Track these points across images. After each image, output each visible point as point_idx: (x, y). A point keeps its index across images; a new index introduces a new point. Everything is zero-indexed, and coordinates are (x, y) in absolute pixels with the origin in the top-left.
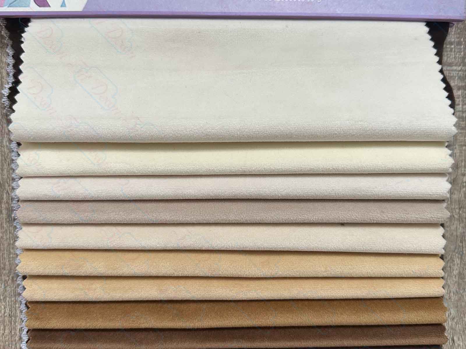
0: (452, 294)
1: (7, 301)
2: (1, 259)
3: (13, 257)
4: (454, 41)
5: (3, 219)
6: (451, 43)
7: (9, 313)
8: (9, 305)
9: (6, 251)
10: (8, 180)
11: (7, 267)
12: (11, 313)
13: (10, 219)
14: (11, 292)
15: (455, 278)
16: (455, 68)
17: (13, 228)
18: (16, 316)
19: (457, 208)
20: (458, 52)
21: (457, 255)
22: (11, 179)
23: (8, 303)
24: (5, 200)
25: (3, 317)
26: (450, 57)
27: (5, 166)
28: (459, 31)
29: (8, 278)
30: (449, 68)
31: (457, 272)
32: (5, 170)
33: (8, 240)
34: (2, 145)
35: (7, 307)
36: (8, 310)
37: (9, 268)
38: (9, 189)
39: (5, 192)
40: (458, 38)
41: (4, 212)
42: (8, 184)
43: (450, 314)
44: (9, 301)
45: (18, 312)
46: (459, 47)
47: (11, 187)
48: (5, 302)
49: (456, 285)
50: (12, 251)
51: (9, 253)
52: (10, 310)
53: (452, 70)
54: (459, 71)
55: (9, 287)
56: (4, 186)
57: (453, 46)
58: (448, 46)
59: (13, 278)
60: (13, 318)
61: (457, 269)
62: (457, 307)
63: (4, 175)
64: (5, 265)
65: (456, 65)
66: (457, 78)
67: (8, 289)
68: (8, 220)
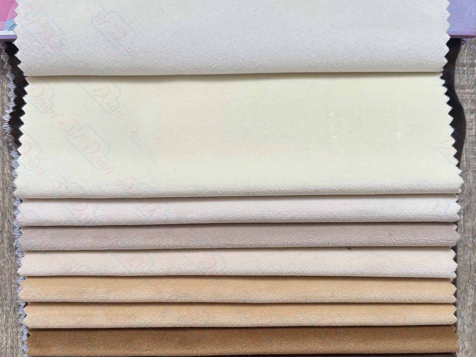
0: (466, 326)
1: (9, 332)
2: (3, 289)
3: (14, 287)
4: (467, 63)
5: (4, 248)
6: (463, 65)
7: (11, 344)
8: (10, 336)
9: (8, 281)
10: (10, 209)
11: (9, 297)
12: (13, 344)
13: (12, 249)
14: (13, 322)
15: (469, 310)
16: (468, 91)
17: (14, 258)
18: (18, 348)
19: (471, 237)
20: (471, 74)
21: (471, 285)
22: (12, 207)
23: (9, 334)
24: (6, 229)
25: (5, 349)
26: (462, 79)
27: (7, 195)
28: (472, 52)
29: (9, 309)
30: (461, 91)
31: (471, 303)
32: (7, 198)
33: (10, 270)
34: (4, 173)
35: (9, 339)
36: (9, 341)
38: (11, 218)
39: (7, 220)
40: (472, 59)
41: (6, 241)
42: (9, 212)
43: (464, 348)
44: (10, 333)
45: (20, 343)
46: (472, 69)
47: (12, 216)
48: (7, 333)
49: (470, 317)
50: (13, 281)
51: (11, 284)
52: (12, 341)
53: (465, 93)
54: (472, 94)
55: (11, 318)
56: (6, 215)
57: (466, 68)
58: (460, 68)
59: (14, 308)
60: (15, 350)
61: (471, 301)
62: (471, 340)
63: (5, 204)
64: (6, 295)
65: (469, 88)
66: (470, 101)
67: (10, 320)
68: (9, 249)
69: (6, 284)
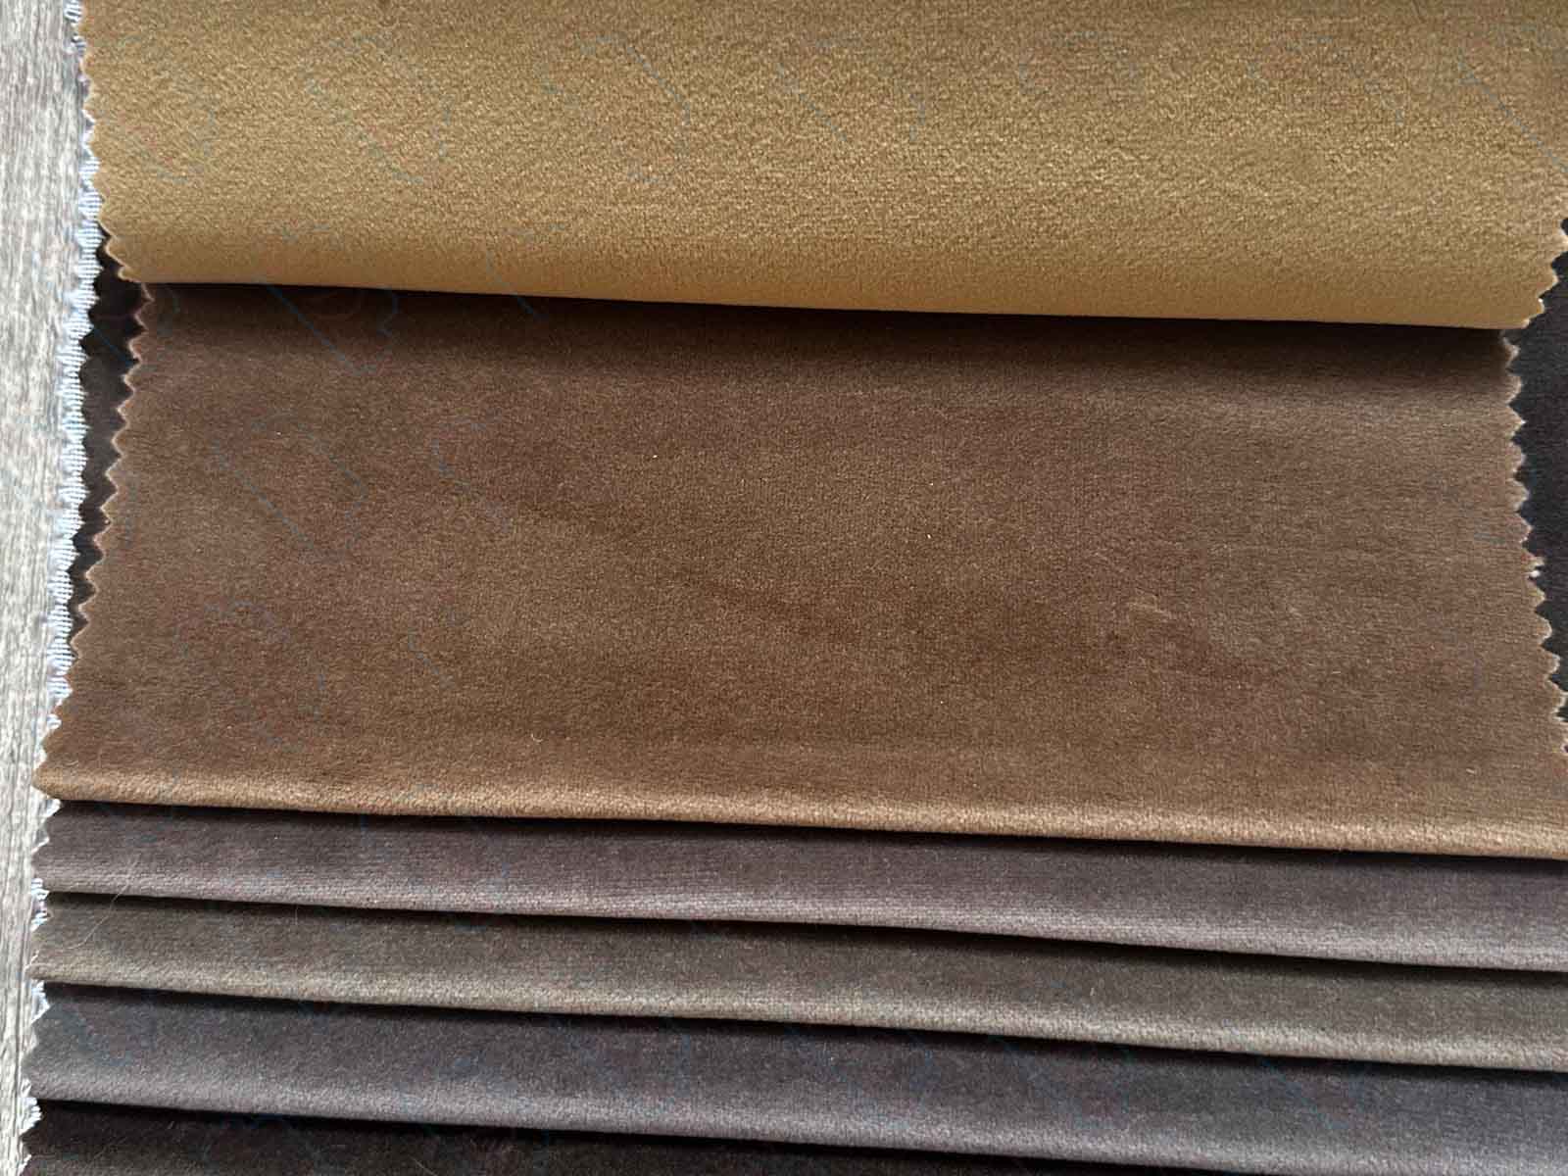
37: (28, 588)
41: (35, 394)
68: (43, 422)
69: (19, 538)
